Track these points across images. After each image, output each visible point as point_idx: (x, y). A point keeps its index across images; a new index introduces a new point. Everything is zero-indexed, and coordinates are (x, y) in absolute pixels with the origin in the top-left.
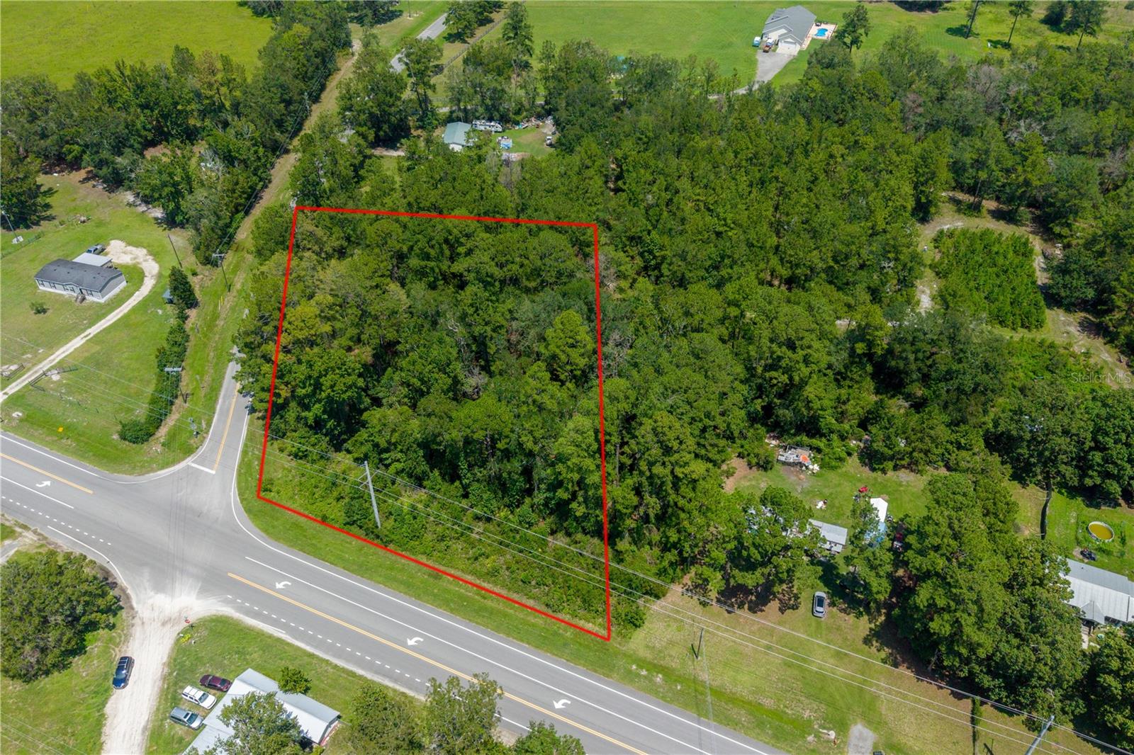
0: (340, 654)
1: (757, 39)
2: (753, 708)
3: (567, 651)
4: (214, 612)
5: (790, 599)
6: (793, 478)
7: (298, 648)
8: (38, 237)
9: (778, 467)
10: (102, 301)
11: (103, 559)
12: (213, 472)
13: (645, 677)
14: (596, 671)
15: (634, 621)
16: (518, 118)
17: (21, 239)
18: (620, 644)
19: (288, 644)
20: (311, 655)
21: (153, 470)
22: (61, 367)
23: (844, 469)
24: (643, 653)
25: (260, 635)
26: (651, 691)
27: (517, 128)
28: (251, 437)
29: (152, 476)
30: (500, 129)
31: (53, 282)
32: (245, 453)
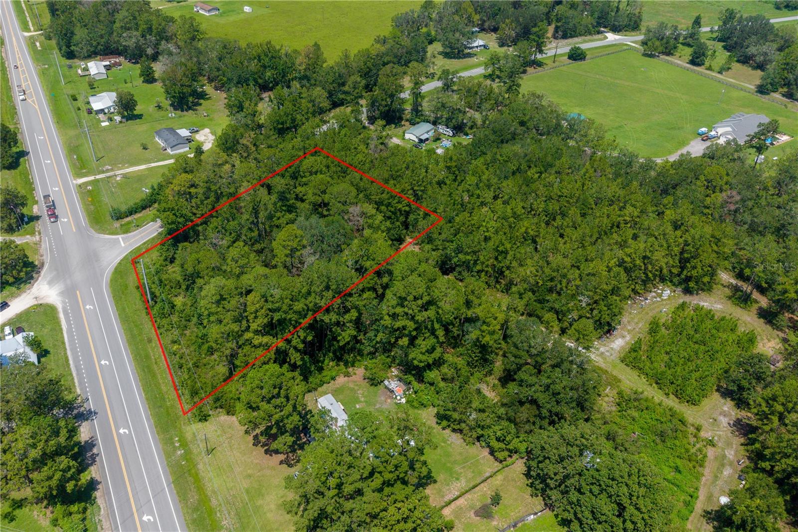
0: (73, 350)
1: (704, 130)
2: (204, 500)
3: (157, 410)
4: (54, 303)
5: (293, 460)
6: (383, 399)
7: (63, 337)
8: (180, 117)
9: (381, 387)
10: (171, 153)
11: (47, 259)
12: (123, 245)
13: (175, 447)
14: (156, 427)
15: (204, 418)
16: (469, 132)
17: (174, 115)
18: (184, 424)
19: (62, 333)
20: (64, 343)
21: (104, 234)
22: (125, 176)
23: (420, 412)
24: (189, 436)
25: (58, 323)
26: (168, 455)
27: (465, 137)
28: (153, 239)
29: (102, 236)
30: (451, 134)
31: (160, 137)
32: (144, 243)
